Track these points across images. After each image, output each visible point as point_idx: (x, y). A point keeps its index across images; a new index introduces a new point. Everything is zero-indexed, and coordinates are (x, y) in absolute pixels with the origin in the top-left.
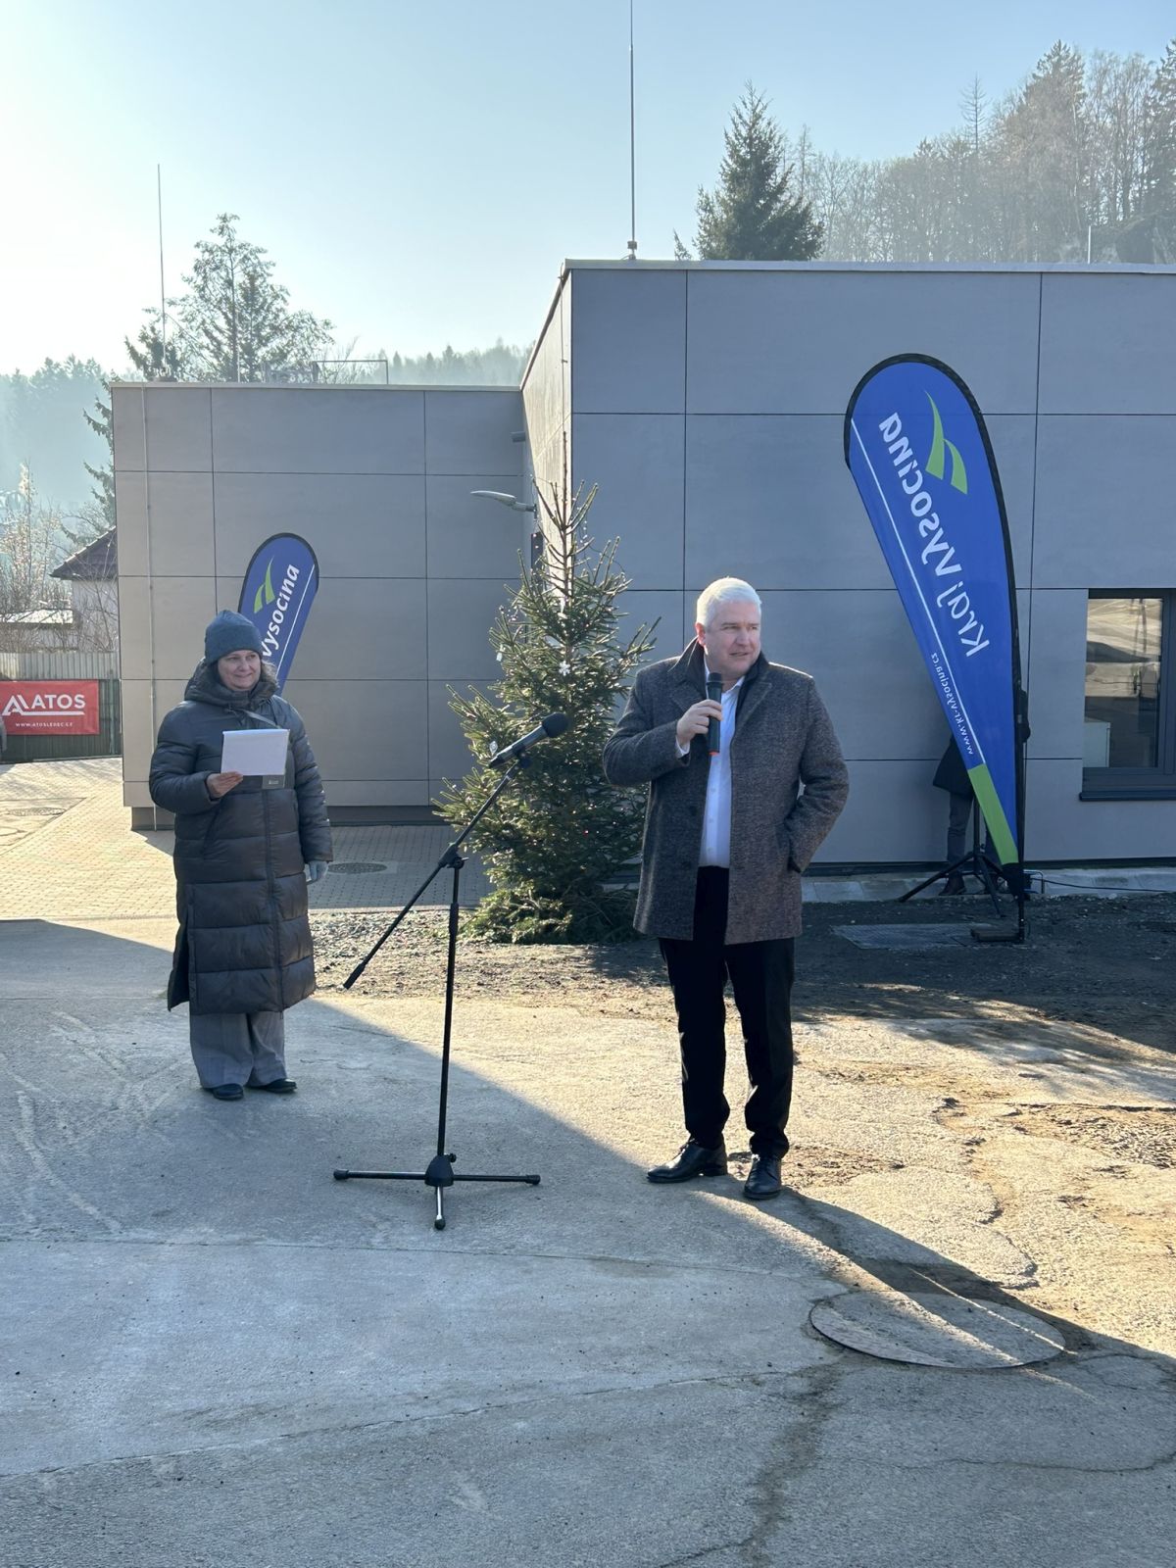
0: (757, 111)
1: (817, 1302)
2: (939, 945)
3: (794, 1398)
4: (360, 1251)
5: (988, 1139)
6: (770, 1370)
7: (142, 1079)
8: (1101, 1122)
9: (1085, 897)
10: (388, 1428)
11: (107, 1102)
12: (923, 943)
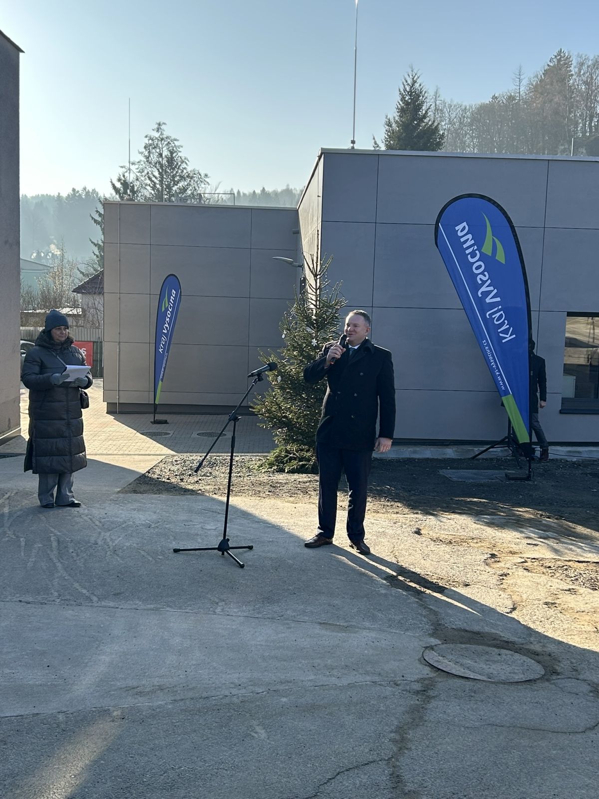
0: (415, 79)
1: (426, 648)
2: (490, 481)
3: (414, 692)
4: (210, 615)
5: (511, 574)
6: (403, 678)
7: (109, 530)
8: (565, 567)
9: (561, 460)
10: (221, 699)
11: (92, 540)
12: (482, 479)
